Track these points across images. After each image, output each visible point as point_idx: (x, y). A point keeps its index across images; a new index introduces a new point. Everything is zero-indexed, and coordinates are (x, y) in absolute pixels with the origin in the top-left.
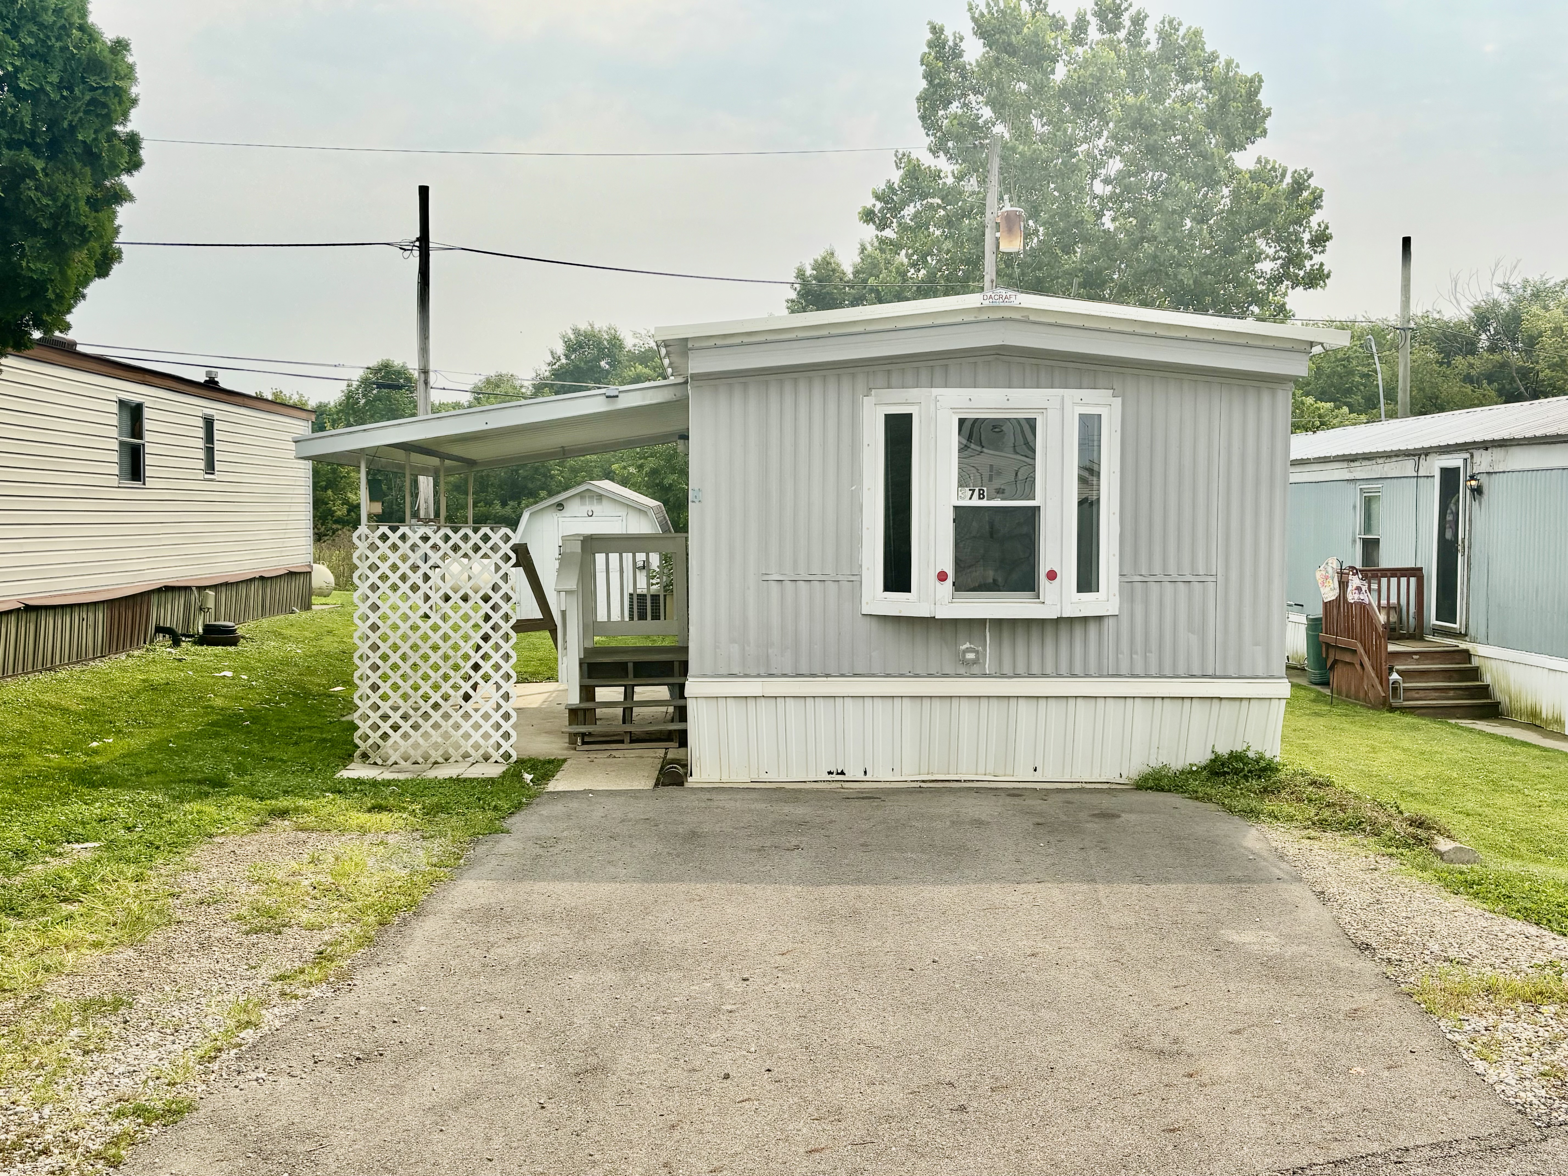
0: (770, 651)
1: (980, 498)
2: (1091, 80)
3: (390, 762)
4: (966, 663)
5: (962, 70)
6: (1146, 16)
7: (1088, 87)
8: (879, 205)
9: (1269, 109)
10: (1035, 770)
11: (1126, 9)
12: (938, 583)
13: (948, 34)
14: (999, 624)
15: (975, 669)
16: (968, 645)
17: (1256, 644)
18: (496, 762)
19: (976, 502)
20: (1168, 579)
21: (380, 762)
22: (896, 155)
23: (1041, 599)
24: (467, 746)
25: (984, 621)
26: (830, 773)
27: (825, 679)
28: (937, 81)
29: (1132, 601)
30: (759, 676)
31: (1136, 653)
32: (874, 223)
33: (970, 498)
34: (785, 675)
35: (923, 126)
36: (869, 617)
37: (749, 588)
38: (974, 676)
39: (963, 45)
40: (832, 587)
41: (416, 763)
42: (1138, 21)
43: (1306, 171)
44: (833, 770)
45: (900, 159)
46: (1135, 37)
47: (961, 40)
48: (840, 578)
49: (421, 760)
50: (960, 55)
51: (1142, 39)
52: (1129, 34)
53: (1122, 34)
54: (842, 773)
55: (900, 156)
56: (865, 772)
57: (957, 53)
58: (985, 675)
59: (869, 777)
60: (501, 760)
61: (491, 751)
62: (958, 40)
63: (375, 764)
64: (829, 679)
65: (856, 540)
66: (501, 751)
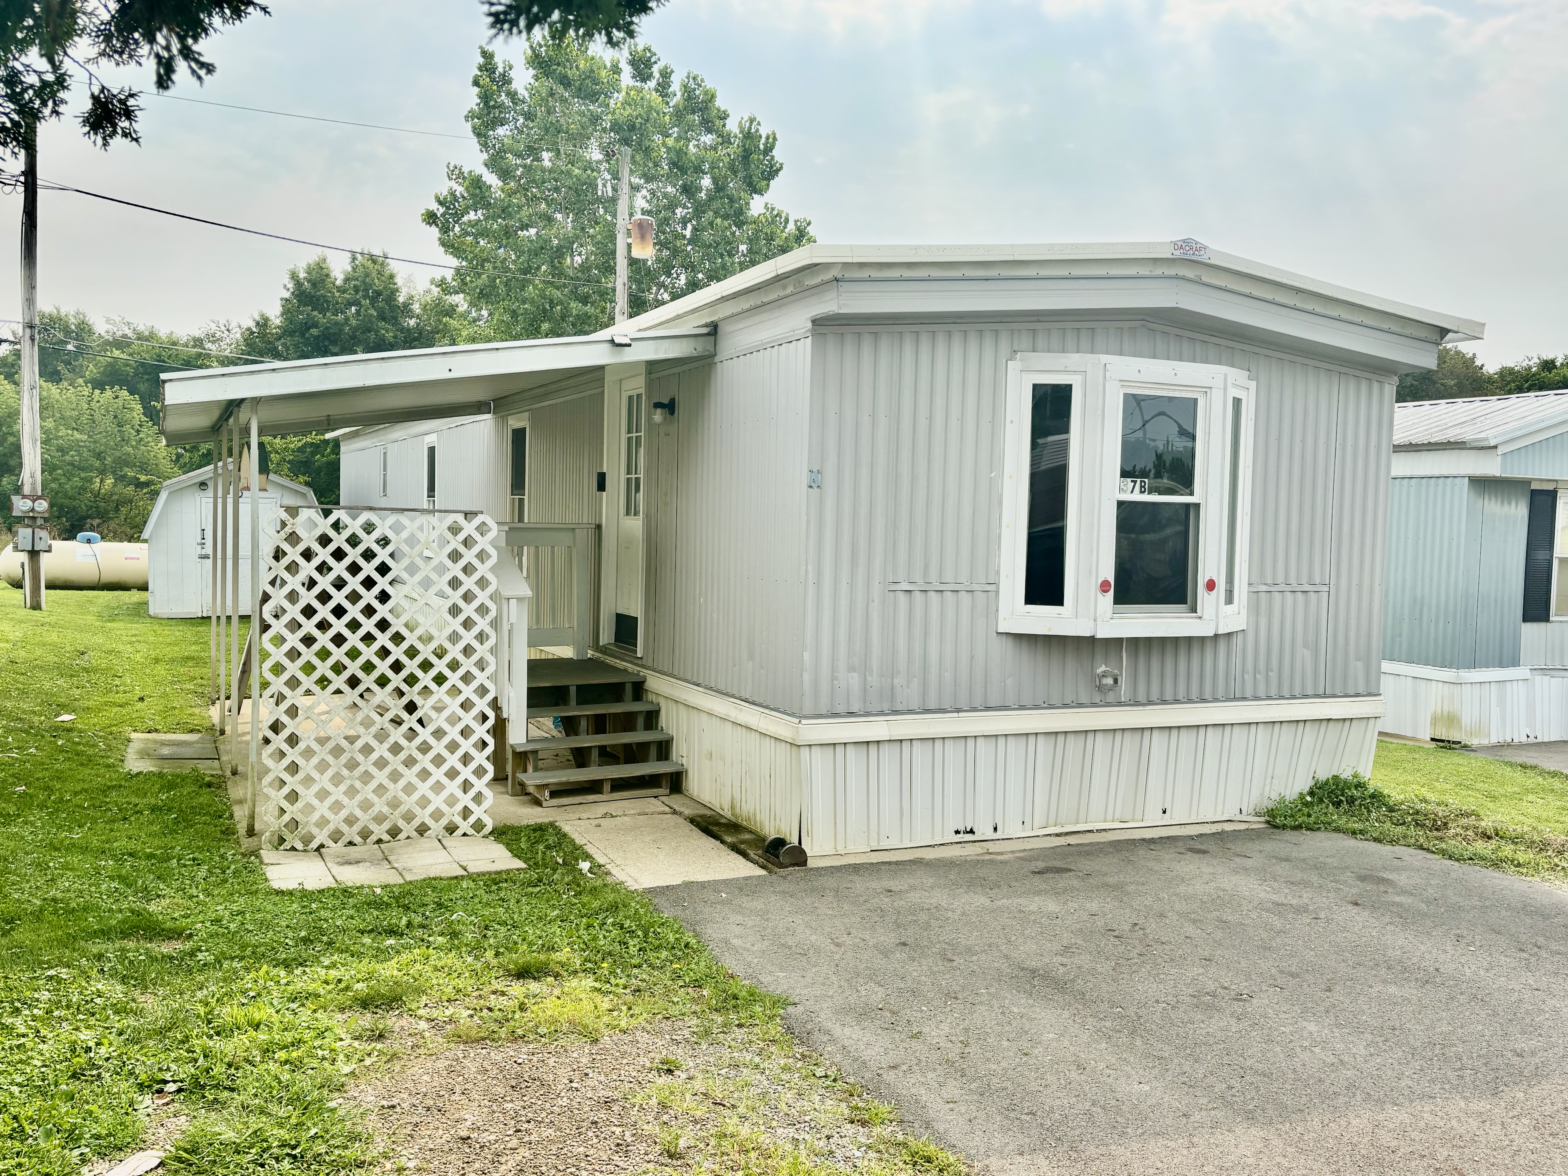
0: (896, 681)
1: (1141, 492)
2: (640, 120)
3: (314, 845)
4: (1100, 688)
5: (512, 95)
6: (672, 72)
7: (638, 125)
8: (442, 210)
9: (781, 164)
10: (1164, 812)
11: (655, 63)
12: (1099, 594)
13: (498, 60)
14: (1135, 643)
15: (1111, 698)
16: (1103, 668)
17: (1358, 660)
18: (465, 835)
19: (1137, 497)
20: (1289, 588)
21: (299, 846)
22: (448, 167)
23: (1199, 614)
24: (424, 816)
25: (1119, 641)
26: (957, 832)
27: (956, 715)
28: (492, 103)
29: (1258, 614)
30: (882, 713)
31: (1260, 673)
32: (437, 225)
33: (1132, 492)
34: (911, 712)
35: (479, 142)
36: (1004, 636)
37: (873, 601)
38: (1108, 705)
39: (512, 74)
40: (965, 598)
41: (351, 843)
42: (666, 74)
43: (805, 220)
44: (962, 829)
45: (453, 171)
46: (664, 88)
47: (510, 69)
48: (975, 587)
49: (357, 839)
50: (509, 82)
51: (669, 90)
52: (659, 84)
53: (652, 84)
54: (972, 832)
55: (452, 168)
56: (995, 829)
57: (505, 80)
58: (1120, 704)
59: (999, 835)
60: (471, 831)
61: (458, 820)
62: (507, 68)
63: (293, 849)
64: (961, 714)
65: (993, 542)
66: (472, 819)
